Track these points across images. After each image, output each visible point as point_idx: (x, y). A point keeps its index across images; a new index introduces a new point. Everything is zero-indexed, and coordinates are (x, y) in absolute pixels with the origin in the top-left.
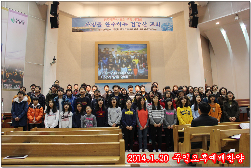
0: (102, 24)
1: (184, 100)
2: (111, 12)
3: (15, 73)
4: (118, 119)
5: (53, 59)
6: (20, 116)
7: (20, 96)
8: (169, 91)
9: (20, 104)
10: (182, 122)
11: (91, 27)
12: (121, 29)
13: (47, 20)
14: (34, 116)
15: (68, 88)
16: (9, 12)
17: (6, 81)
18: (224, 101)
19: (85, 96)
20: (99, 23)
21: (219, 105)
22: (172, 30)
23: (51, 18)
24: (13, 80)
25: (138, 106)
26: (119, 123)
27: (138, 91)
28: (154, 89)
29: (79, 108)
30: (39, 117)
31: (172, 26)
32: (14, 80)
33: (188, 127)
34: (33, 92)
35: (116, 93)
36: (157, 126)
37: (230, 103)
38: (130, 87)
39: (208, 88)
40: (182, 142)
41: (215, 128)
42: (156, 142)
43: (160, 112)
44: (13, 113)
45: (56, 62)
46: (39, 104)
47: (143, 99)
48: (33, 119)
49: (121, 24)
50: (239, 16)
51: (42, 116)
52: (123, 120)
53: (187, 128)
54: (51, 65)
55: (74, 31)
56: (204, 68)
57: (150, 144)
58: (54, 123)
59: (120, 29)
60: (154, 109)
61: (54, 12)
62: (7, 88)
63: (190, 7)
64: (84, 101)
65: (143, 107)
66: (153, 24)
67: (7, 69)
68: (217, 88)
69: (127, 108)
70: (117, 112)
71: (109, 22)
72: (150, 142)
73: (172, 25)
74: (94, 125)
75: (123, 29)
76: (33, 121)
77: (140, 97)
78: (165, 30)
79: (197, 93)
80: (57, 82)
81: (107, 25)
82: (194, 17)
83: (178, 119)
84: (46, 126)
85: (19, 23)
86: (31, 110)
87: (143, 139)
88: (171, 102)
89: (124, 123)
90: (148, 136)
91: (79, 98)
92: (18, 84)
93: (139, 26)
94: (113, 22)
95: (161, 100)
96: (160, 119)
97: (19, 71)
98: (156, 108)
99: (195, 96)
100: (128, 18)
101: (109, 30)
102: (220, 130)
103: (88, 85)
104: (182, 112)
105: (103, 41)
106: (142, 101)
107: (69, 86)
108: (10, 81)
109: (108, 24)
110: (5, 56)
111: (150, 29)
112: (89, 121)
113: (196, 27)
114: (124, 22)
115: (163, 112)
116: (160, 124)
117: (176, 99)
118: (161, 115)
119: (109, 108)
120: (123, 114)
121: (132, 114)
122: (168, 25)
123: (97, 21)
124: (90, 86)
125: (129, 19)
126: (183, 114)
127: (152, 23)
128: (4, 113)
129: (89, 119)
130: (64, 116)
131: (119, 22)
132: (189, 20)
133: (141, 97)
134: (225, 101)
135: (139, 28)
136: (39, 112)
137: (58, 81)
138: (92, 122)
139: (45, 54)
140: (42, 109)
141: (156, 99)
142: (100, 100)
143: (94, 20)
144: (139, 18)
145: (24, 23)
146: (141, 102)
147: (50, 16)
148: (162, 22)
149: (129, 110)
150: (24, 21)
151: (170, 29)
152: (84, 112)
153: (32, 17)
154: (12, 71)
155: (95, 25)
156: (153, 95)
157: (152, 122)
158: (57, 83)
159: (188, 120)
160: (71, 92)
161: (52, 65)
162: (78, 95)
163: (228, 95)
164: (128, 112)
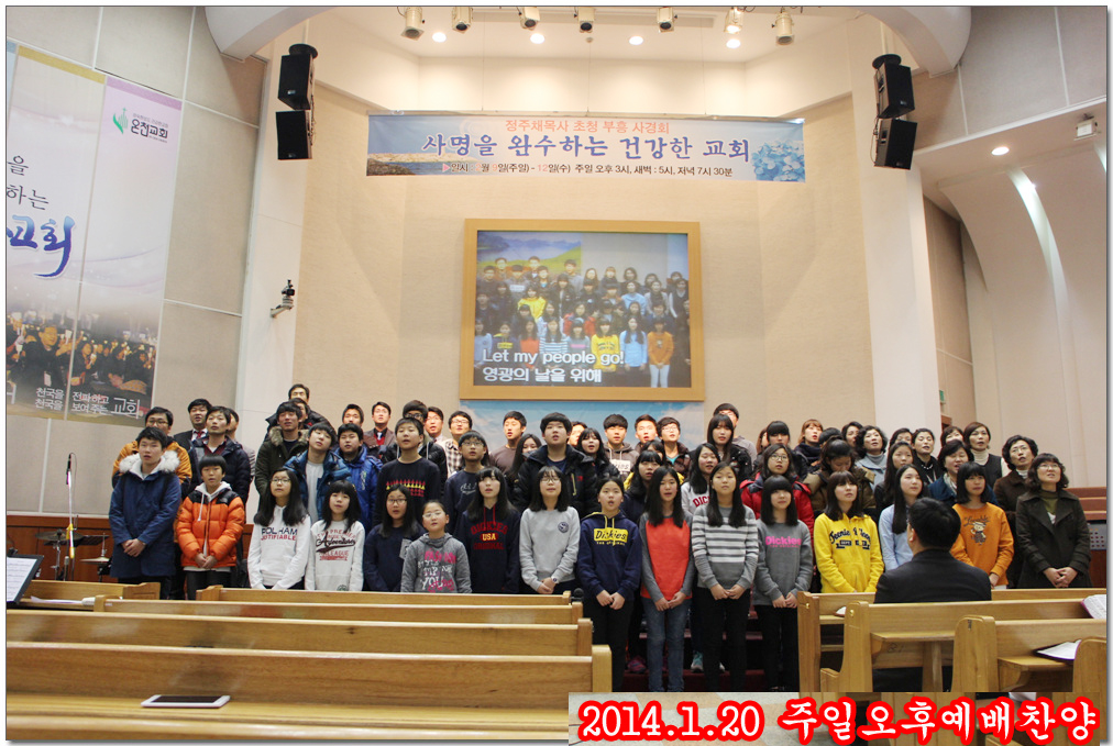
0: (495, 144)
1: (848, 486)
2: (537, 94)
3: (119, 349)
4: (563, 560)
5: (284, 293)
6: (144, 532)
7: (148, 449)
8: (781, 446)
9: (146, 482)
10: (834, 577)
11: (449, 155)
12: (579, 167)
13: (262, 124)
14: (204, 534)
15: (347, 420)
16: (108, 88)
17: (81, 380)
18: (1021, 494)
19: (420, 457)
20: (482, 139)
21: (1002, 511)
22: (799, 175)
23: (279, 115)
24: (110, 375)
25: (647, 509)
26: (567, 576)
27: (650, 439)
28: (717, 432)
29: (396, 504)
30: (225, 540)
31: (800, 160)
32: (116, 376)
33: (862, 603)
34: (200, 433)
35: (556, 448)
36: (726, 597)
37: (1049, 506)
38: (612, 420)
39: (954, 437)
40: (837, 667)
41: (978, 610)
42: (722, 666)
43: (744, 537)
44: (117, 519)
45: (295, 303)
46: (225, 485)
47: (668, 477)
48: (200, 550)
49: (578, 145)
50: (1096, 120)
51: (236, 535)
52: (585, 565)
53: (859, 610)
54: (274, 316)
55: (374, 169)
56: (938, 345)
57: (697, 670)
58: (288, 571)
59: (573, 167)
60: (715, 521)
61: (293, 92)
62: (85, 412)
63: (882, 80)
64: (415, 479)
65: (668, 513)
66: (716, 147)
67: (89, 328)
68: (987, 436)
69: (602, 516)
70: (561, 529)
71: (526, 137)
72: (696, 664)
73: (799, 153)
74: (458, 583)
75: (589, 169)
76: (201, 556)
77: (658, 466)
78: (769, 175)
79: (904, 457)
80: (301, 390)
81: (517, 146)
82: (896, 124)
83: (820, 565)
84: (256, 582)
85: (145, 133)
86: (191, 511)
87: (666, 647)
88: (788, 495)
89: (586, 576)
90: (690, 636)
91: (393, 465)
92: (131, 395)
93: (658, 155)
94: (546, 137)
95: (749, 481)
96: (741, 568)
97: (137, 340)
98: (726, 520)
99: (896, 469)
100: (609, 120)
101: (524, 168)
102: (998, 623)
103: (431, 410)
104: (835, 537)
105: (500, 215)
106: (668, 486)
107: (352, 412)
108: (100, 383)
109: (523, 143)
110: (82, 276)
111: (703, 171)
112: (437, 564)
113: (907, 166)
114: (592, 138)
115: (756, 536)
116: (738, 588)
117: (812, 478)
118: (747, 548)
119: (528, 510)
120: (586, 537)
121: (625, 541)
122: (783, 156)
123: (476, 130)
124: (440, 414)
125: (615, 125)
126: (838, 547)
127: (712, 145)
128: (75, 516)
129: (440, 555)
130: (329, 539)
131: (572, 139)
132: (875, 134)
133: (663, 468)
134: (1026, 494)
135: (655, 164)
136: (227, 518)
137: (305, 385)
138: (449, 569)
139: (249, 268)
140: (238, 506)
141: (725, 479)
142: (488, 474)
143: (462, 128)
144: (658, 122)
145: (164, 134)
146: (663, 488)
147: (275, 105)
148: (757, 138)
149: (610, 521)
150: (167, 126)
151: (790, 172)
152: (415, 525)
153: (200, 109)
154: (111, 339)
155: (465, 146)
156: (715, 460)
157: (706, 578)
158: (299, 393)
159: (860, 572)
160: (356, 439)
161: (278, 316)
162: (389, 450)
163: (1042, 469)
164: (608, 530)
